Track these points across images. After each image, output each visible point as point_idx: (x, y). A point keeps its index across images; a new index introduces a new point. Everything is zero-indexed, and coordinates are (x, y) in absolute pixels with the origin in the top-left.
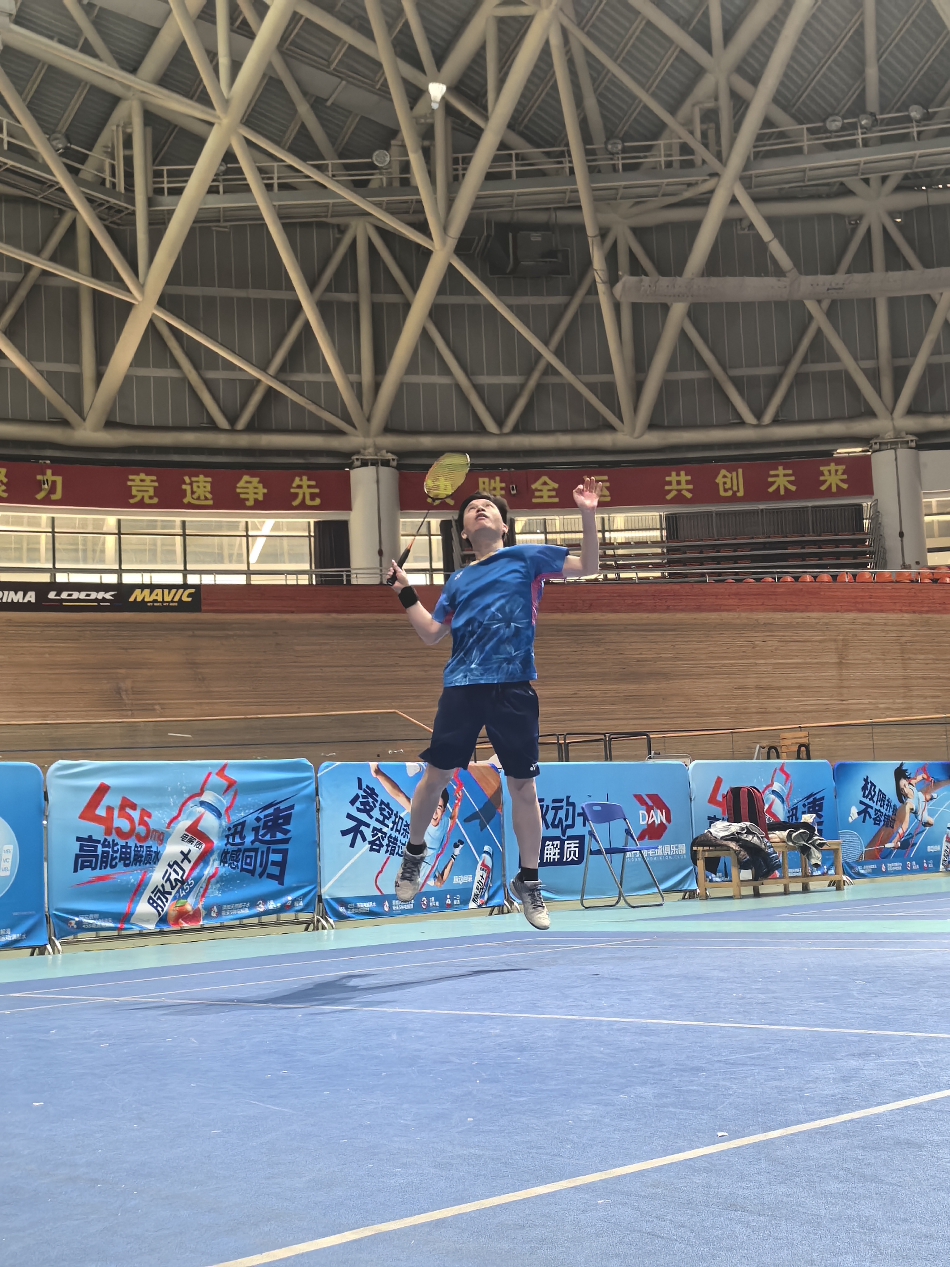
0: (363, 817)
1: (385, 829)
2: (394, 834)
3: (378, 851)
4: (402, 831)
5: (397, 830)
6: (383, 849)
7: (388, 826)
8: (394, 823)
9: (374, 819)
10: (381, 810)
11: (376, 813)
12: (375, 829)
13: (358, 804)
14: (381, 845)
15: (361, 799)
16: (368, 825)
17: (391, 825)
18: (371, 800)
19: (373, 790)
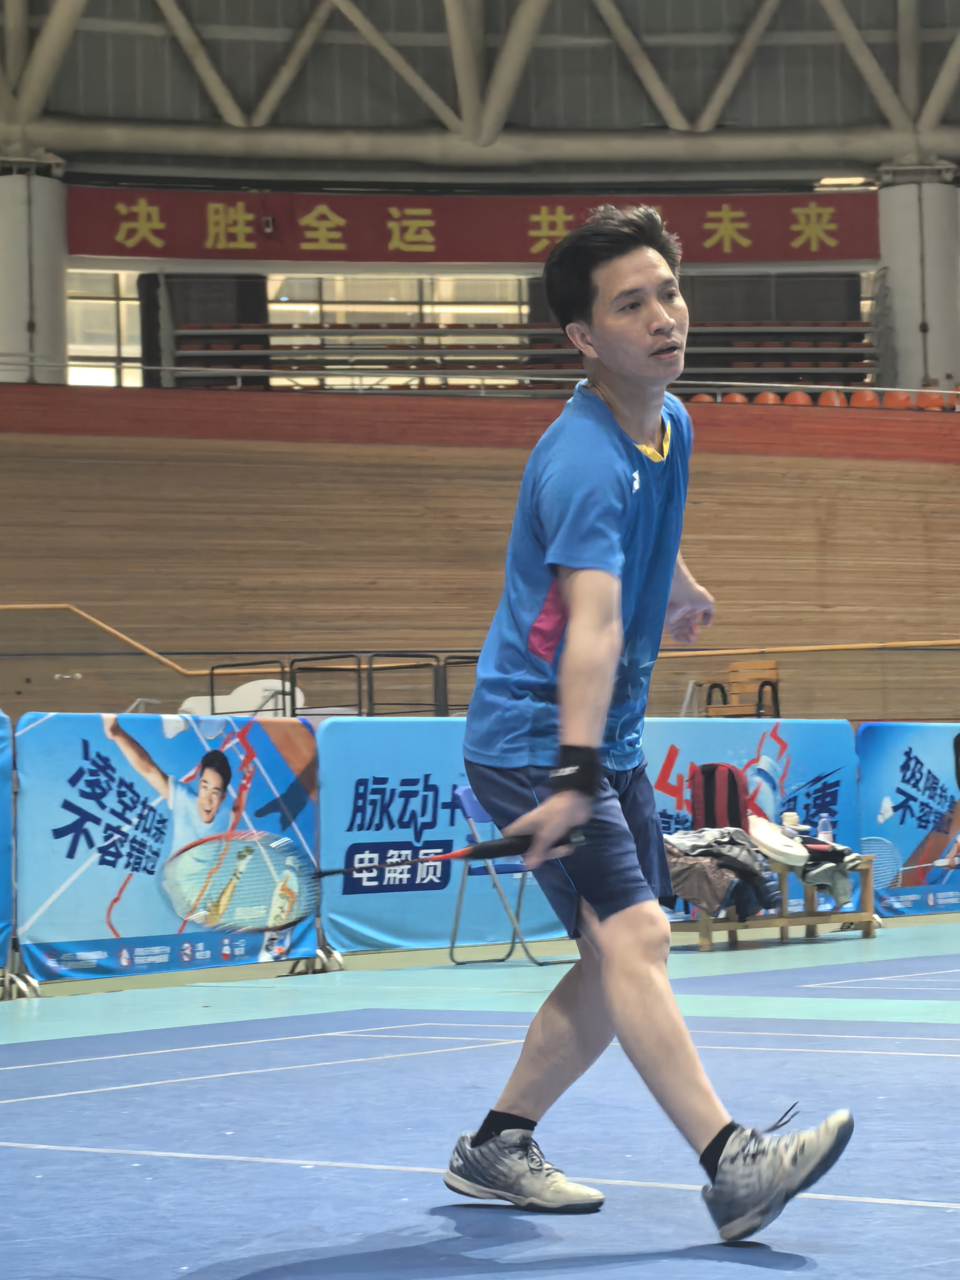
0: (89, 806)
1: (126, 828)
2: (140, 836)
3: (113, 864)
4: (153, 831)
5: (146, 830)
6: (123, 861)
7: (128, 822)
8: (141, 816)
9: (108, 810)
10: (121, 794)
11: (111, 800)
12: (109, 827)
13: (81, 785)
14: (118, 855)
15: (87, 777)
16: (97, 821)
17: (135, 820)
18: (103, 778)
19: (106, 760)
